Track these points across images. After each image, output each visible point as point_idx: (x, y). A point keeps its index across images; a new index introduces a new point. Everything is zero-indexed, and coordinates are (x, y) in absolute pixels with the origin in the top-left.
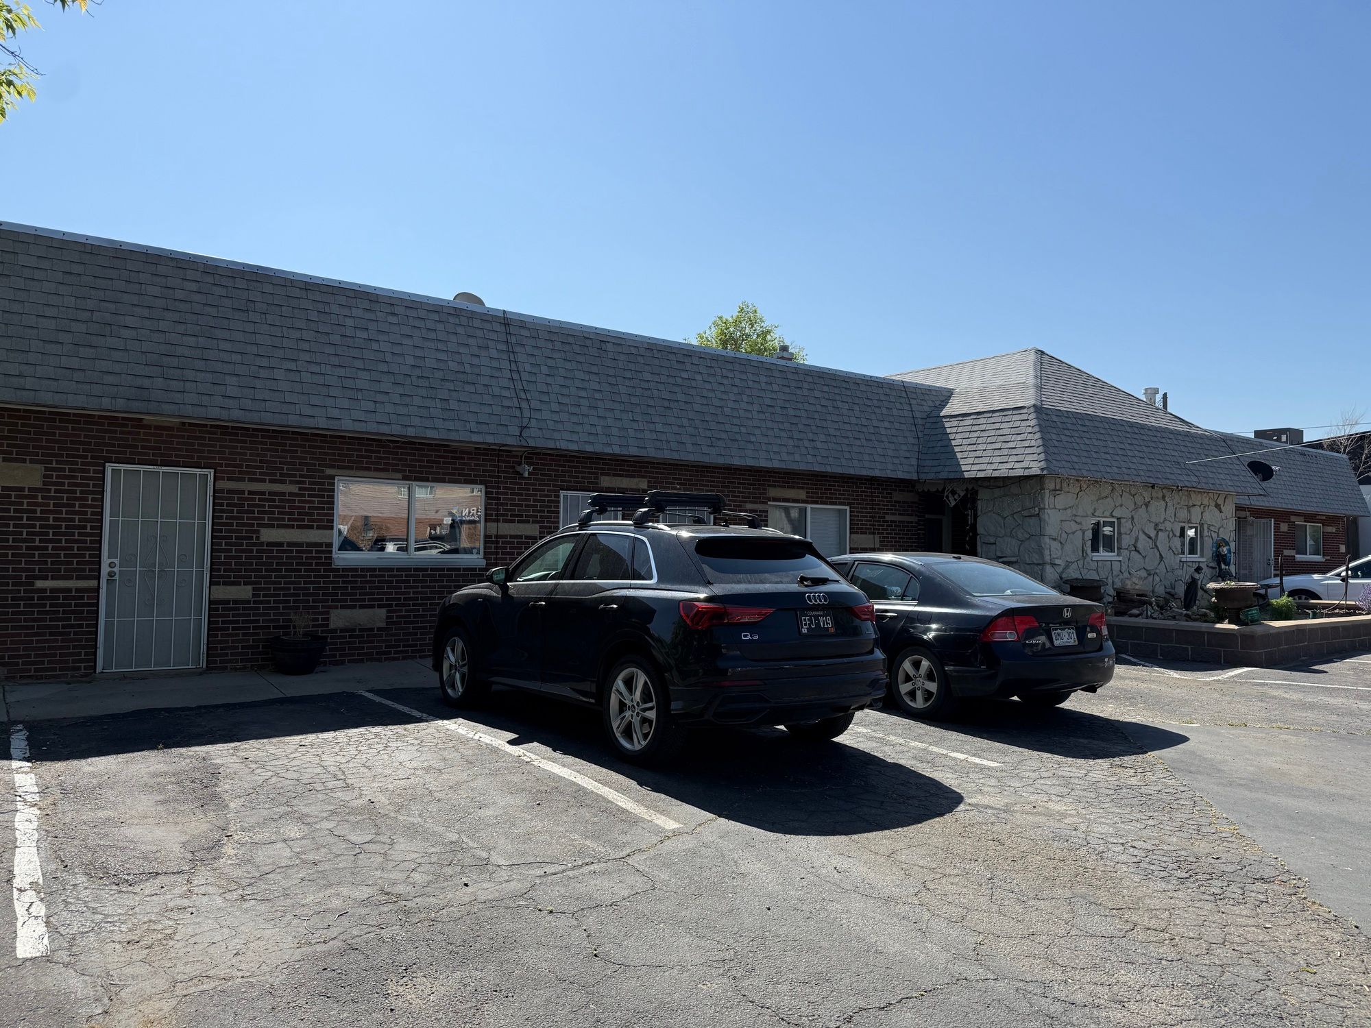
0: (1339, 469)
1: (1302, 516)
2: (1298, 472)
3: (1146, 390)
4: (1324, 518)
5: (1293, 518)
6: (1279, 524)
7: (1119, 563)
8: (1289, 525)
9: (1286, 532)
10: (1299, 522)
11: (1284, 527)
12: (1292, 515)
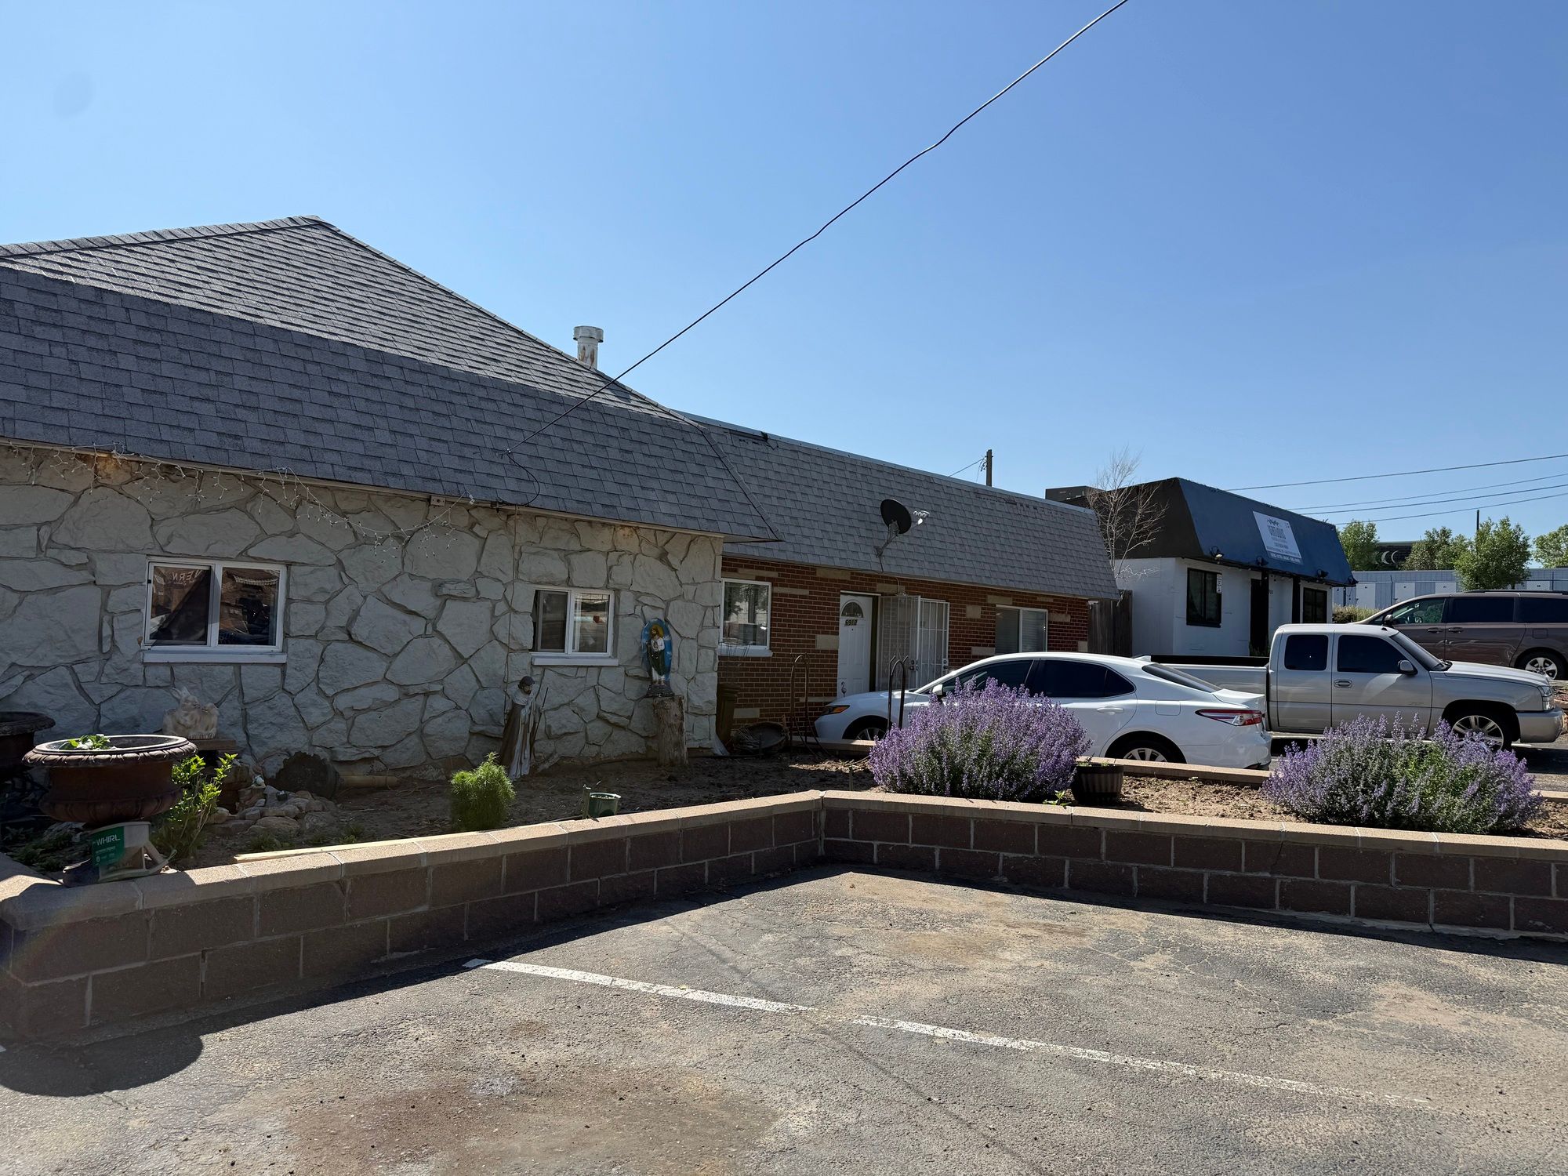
0: (1075, 529)
1: (1010, 596)
2: (995, 527)
3: (577, 329)
4: (1051, 600)
5: (991, 599)
6: (965, 607)
7: (278, 671)
8: (983, 609)
9: (978, 620)
10: (1003, 604)
11: (973, 612)
12: (990, 594)
